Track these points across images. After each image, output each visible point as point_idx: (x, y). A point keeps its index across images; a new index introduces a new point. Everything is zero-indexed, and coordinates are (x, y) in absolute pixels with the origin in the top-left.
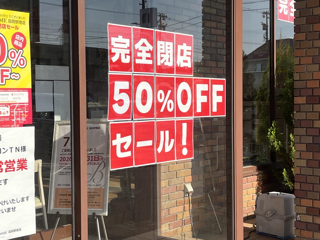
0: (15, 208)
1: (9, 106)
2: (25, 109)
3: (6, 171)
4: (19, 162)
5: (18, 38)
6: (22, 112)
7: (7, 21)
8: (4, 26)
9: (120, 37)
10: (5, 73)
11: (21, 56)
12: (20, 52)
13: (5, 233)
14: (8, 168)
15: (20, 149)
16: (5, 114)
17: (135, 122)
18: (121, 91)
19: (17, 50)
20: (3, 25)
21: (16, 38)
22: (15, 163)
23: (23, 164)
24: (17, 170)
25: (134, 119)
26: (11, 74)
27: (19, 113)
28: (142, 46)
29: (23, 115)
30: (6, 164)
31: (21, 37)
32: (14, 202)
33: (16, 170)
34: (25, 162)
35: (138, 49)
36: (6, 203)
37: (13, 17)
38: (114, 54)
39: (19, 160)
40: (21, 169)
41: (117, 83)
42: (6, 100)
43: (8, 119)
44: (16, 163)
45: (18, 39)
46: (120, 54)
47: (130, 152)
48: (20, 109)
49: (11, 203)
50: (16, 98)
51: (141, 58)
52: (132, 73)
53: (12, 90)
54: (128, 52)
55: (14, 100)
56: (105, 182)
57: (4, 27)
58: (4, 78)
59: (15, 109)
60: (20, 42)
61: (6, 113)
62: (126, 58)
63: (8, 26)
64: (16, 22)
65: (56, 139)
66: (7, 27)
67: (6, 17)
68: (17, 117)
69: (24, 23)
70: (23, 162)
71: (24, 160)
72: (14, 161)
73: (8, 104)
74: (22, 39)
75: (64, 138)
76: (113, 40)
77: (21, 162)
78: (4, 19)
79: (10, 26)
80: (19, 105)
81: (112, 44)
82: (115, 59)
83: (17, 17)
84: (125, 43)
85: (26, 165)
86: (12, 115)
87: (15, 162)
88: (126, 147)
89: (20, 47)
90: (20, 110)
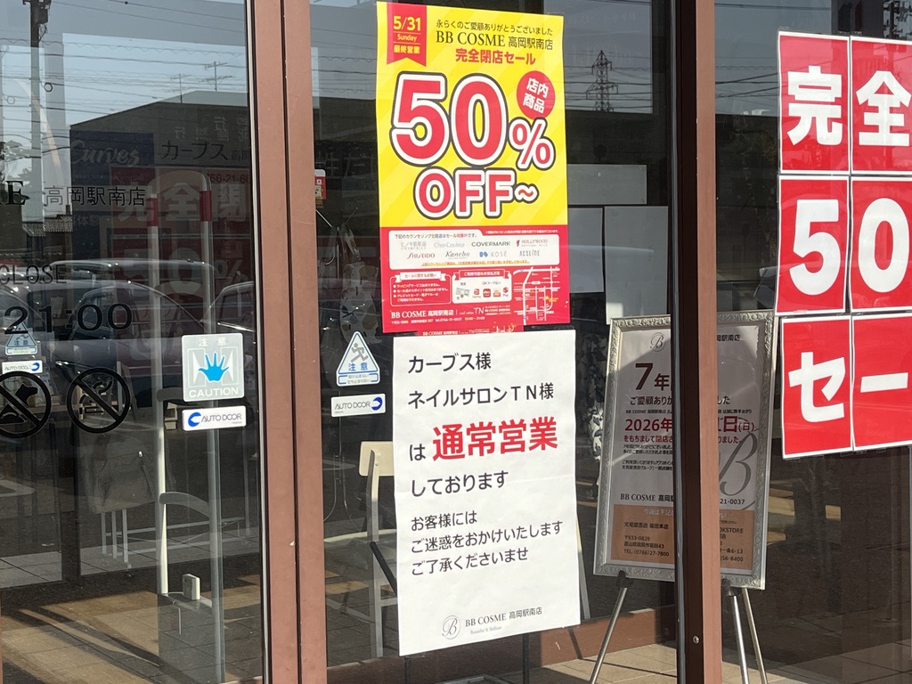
0: (525, 551)
1: (510, 275)
2: (552, 282)
3: (503, 451)
4: (534, 428)
5: (533, 86)
6: (543, 290)
7: (506, 41)
8: (499, 56)
9: (815, 71)
10: (499, 186)
11: (542, 137)
12: (540, 126)
13: (501, 617)
14: (509, 441)
15: (539, 390)
16: (500, 296)
17: (855, 318)
18: (816, 228)
19: (531, 121)
20: (494, 52)
21: (529, 87)
22: (525, 430)
23: (546, 432)
24: (531, 448)
25: (853, 310)
26: (514, 187)
27: (536, 292)
28: (878, 92)
29: (546, 298)
30: (504, 430)
31: (541, 85)
32: (524, 534)
33: (527, 449)
34: (551, 426)
35: (866, 102)
36: (502, 535)
37: (521, 30)
38: (796, 120)
39: (534, 420)
40: (540, 447)
41: (802, 204)
42: (502, 259)
43: (506, 310)
44: (529, 428)
45: (535, 91)
46: (814, 119)
47: (841, 406)
48: (539, 283)
49: (516, 535)
50: (528, 254)
51: (874, 129)
52: (848, 173)
53: (519, 232)
54: (836, 111)
55: (521, 259)
56: (757, 492)
57: (498, 58)
58: (499, 199)
59: (525, 282)
60: (538, 99)
61: (502, 293)
62: (830, 129)
63: (507, 55)
64: (529, 43)
65: (616, 369)
66: (504, 59)
67: (502, 32)
68: (530, 303)
69: (550, 45)
70: (545, 427)
71: (548, 421)
72: (522, 424)
73: (507, 268)
74: (543, 89)
75: (638, 365)
76: (795, 78)
77: (541, 427)
78: (497, 38)
79: (512, 56)
80: (534, 272)
81: (790, 92)
82: (797, 135)
83: (532, 30)
84: (829, 88)
85: (554, 434)
86: (518, 299)
87: (524, 427)
88: (829, 391)
89: (537, 112)
90: (539, 286)
